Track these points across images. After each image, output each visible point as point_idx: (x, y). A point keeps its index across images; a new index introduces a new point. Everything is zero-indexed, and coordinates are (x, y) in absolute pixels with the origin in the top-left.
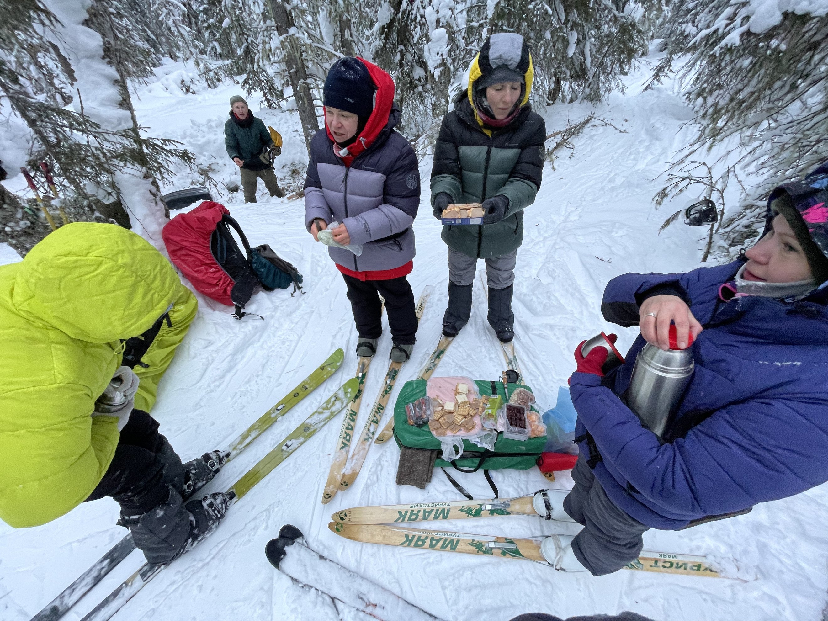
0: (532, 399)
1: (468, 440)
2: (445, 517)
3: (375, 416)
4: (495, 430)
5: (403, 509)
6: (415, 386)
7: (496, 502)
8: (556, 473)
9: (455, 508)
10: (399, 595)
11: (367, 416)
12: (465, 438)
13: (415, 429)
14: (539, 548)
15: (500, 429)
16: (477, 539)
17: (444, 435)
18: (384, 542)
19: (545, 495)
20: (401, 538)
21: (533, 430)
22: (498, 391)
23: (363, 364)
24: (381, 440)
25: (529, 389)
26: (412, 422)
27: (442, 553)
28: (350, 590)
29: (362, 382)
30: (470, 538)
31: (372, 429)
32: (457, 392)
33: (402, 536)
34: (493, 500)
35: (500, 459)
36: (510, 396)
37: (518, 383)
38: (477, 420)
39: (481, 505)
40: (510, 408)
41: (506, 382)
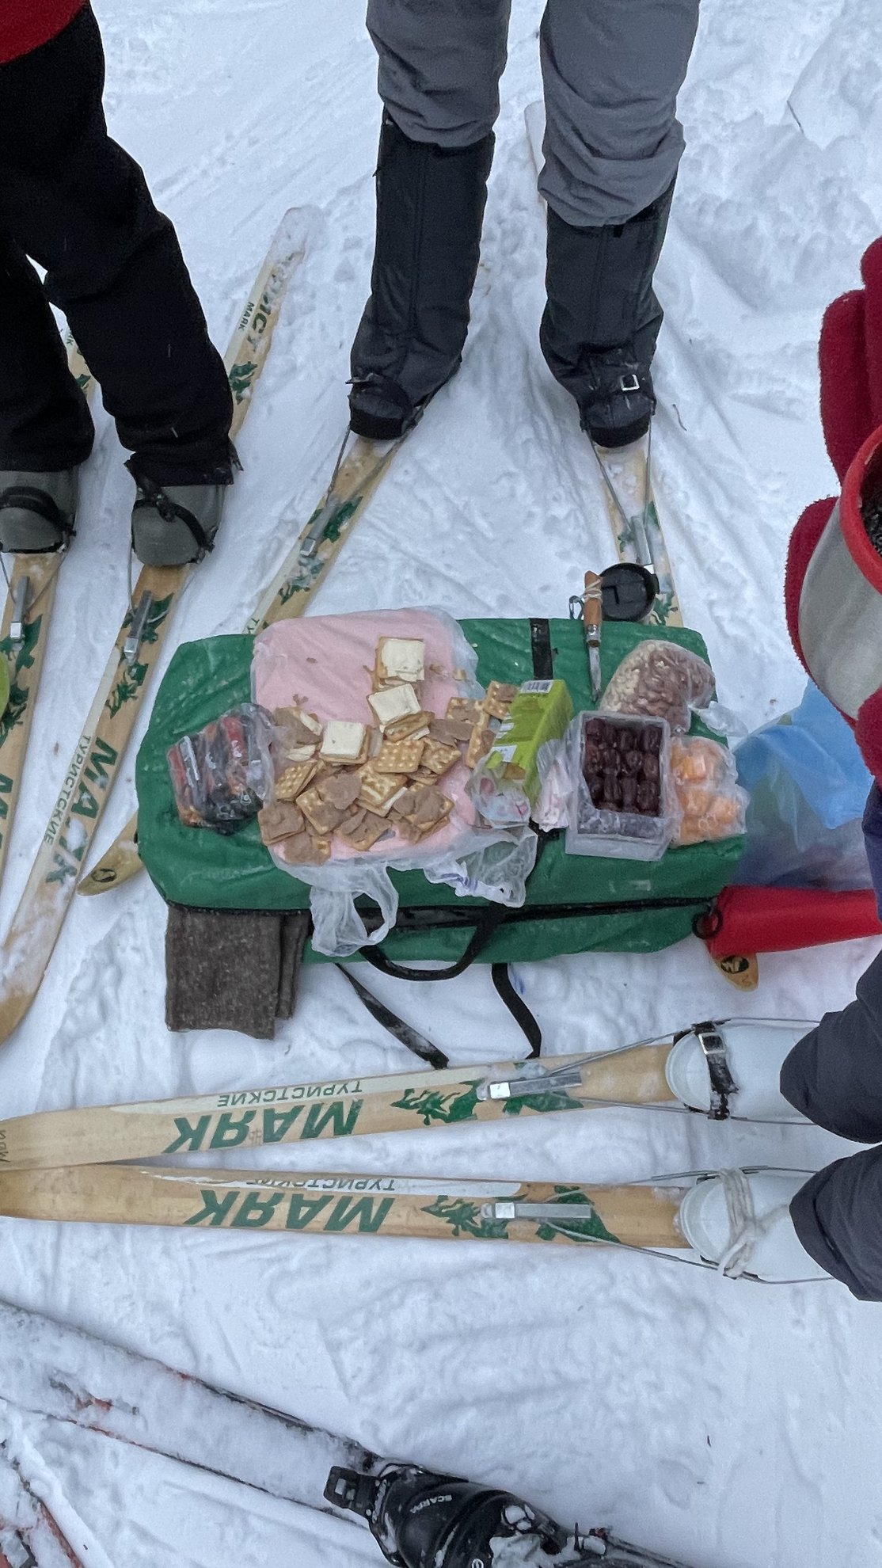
0: (704, 688)
1: (418, 873)
2: (343, 1130)
3: (83, 788)
4: (533, 825)
5: (193, 1110)
6: (213, 661)
7: (531, 1070)
8: (764, 959)
9: (383, 1096)
10: (187, 1367)
11: (55, 791)
12: (404, 866)
13: (208, 841)
14: (673, 1209)
15: (551, 820)
16: (454, 1192)
17: (320, 860)
18: (129, 1217)
19: (713, 1042)
20: (192, 1203)
21: (688, 817)
22: (558, 662)
23: (29, 586)
24: (106, 878)
25: (695, 643)
26: (189, 811)
27: (333, 1239)
28: (19, 1364)
29: (25, 661)
30: (430, 1191)
31: (74, 839)
32: (382, 681)
33: (191, 1196)
34: (518, 1065)
35: (554, 926)
36: (607, 679)
37: (652, 617)
38: (455, 790)
39: (475, 1084)
40: (602, 733)
41: (595, 619)
